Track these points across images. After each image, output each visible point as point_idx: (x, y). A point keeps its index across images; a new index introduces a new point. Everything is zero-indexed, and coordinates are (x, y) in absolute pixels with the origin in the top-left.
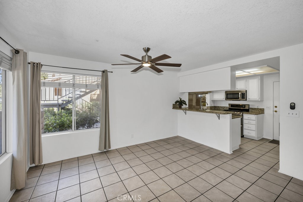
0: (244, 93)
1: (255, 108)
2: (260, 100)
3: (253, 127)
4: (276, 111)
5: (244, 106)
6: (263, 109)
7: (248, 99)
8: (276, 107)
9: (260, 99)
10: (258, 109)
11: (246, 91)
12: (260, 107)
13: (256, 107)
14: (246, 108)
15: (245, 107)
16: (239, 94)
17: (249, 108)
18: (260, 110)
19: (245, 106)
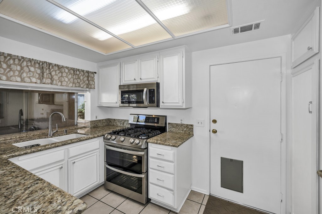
0: (154, 90)
1: (177, 125)
2: (184, 107)
3: (169, 181)
4: (215, 132)
5: (156, 121)
6: (190, 127)
7: (161, 104)
8: (215, 121)
9: (184, 104)
10: (182, 125)
11: (158, 84)
12: (185, 122)
13: (179, 122)
14: (159, 125)
15: (158, 123)
16: (143, 91)
17: (166, 123)
18: (185, 129)
19: (158, 118)
